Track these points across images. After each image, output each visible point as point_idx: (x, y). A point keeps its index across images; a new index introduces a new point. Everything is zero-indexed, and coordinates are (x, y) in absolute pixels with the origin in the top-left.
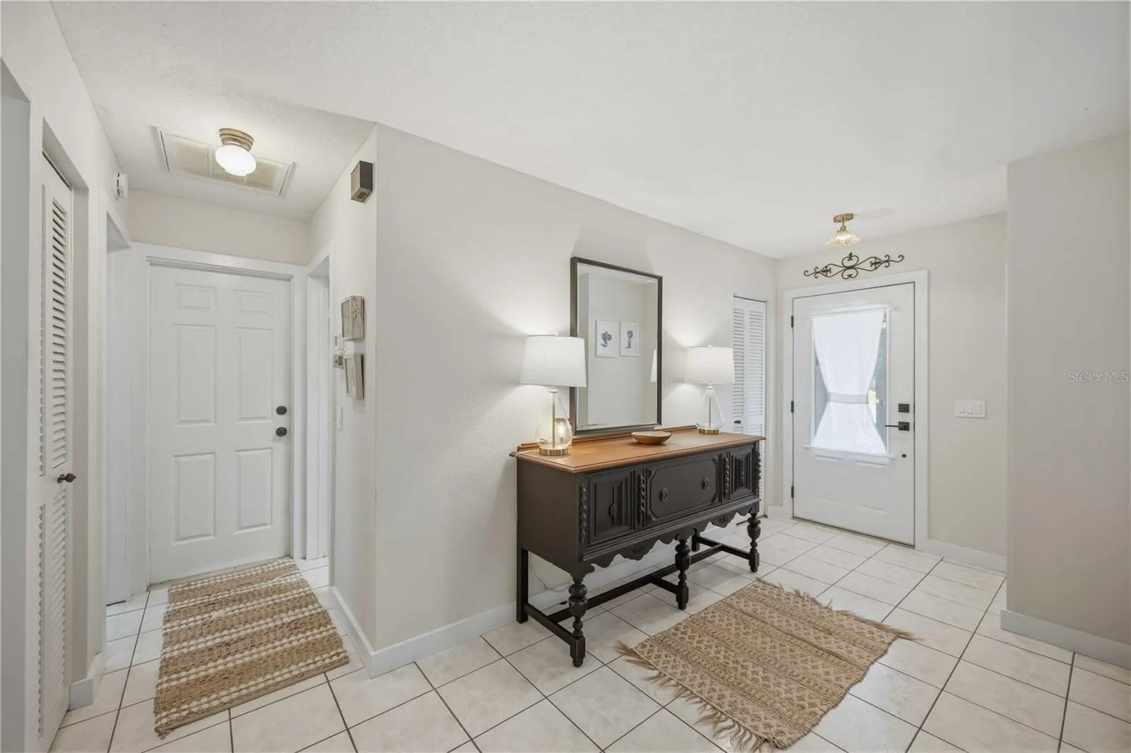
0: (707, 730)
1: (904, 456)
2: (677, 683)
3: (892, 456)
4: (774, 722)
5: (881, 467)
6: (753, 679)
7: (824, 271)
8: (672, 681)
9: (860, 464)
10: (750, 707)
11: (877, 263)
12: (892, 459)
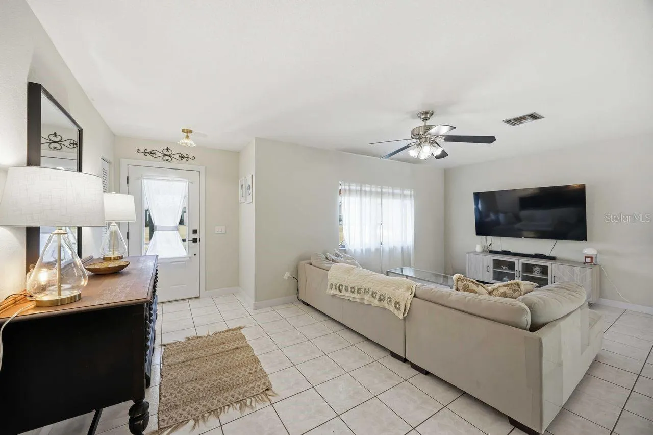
0: (247, 411)
1: (195, 255)
2: (208, 412)
3: (190, 256)
4: (258, 383)
5: (184, 262)
6: (230, 379)
7: (151, 153)
8: (205, 415)
9: (173, 263)
10: (245, 388)
11: (182, 157)
12: (190, 257)
